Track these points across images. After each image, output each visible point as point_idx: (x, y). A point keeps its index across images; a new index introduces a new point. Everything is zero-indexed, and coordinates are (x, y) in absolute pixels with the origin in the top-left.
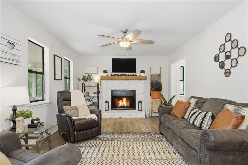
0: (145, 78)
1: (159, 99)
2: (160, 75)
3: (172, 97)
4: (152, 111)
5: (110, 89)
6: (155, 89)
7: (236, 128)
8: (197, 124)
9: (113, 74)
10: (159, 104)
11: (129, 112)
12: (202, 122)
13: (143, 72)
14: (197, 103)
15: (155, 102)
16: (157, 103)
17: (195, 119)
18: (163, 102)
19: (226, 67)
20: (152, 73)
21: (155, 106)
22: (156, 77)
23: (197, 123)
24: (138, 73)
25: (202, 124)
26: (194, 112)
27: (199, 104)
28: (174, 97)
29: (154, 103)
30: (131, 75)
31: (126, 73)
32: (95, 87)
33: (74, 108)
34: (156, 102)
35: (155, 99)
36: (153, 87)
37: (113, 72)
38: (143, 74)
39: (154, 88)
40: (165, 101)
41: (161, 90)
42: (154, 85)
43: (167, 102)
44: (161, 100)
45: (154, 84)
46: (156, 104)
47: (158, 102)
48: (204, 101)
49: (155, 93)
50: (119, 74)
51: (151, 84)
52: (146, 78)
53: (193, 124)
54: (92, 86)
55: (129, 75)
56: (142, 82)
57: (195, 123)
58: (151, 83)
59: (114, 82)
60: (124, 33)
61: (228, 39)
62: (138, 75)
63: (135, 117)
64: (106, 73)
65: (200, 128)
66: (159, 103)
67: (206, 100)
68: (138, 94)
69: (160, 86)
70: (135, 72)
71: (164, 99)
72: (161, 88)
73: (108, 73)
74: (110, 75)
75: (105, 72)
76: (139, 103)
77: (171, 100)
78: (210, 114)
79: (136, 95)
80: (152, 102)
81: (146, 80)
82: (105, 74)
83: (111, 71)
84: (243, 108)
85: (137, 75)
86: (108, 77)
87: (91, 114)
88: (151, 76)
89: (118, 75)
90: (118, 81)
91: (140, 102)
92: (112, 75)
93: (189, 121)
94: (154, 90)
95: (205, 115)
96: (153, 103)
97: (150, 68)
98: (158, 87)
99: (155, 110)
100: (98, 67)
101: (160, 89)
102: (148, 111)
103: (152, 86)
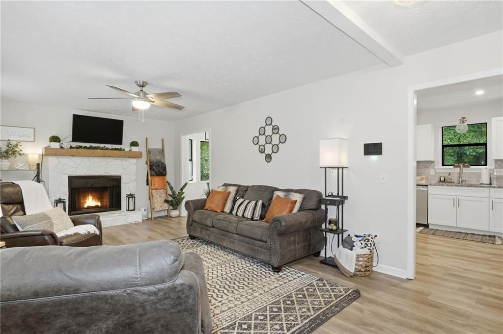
0: (138, 156)
1: (162, 190)
2: (162, 151)
3: (183, 184)
4: (154, 209)
5: (66, 174)
6: (157, 173)
7: (291, 213)
8: (247, 216)
9: (75, 144)
10: (163, 197)
11: (113, 215)
12: (254, 212)
13: (134, 144)
14: (237, 192)
15: (157, 194)
16: (160, 196)
17: (245, 210)
18: (170, 192)
19: (267, 152)
20: (151, 146)
21: (157, 201)
22: (158, 153)
23: (248, 214)
24: (125, 145)
25: (253, 214)
26: (240, 203)
27: (240, 193)
28: (186, 185)
29: (156, 196)
30: (113, 149)
31: (102, 145)
32: (30, 170)
33: (41, 218)
34: (159, 194)
35: (157, 189)
36: (153, 170)
37: (74, 140)
38: (134, 149)
39: (155, 172)
40: (174, 192)
41: (165, 175)
42: (154, 167)
43: (177, 193)
44: (165, 191)
45: (154, 165)
46: (158, 197)
47: (161, 194)
48: (245, 189)
49: (157, 180)
50: (88, 145)
51: (150, 165)
52: (142, 155)
53: (243, 216)
54: (23, 168)
55: (107, 149)
56: (134, 161)
57: (246, 215)
58: (149, 163)
59: (77, 160)
60: (140, 86)
61: (269, 123)
62: (127, 149)
63: (124, 223)
64: (58, 142)
65: (252, 219)
66: (164, 195)
67: (247, 187)
68: (124, 183)
69: (165, 169)
70: (121, 143)
71: (171, 188)
72: (166, 172)
73: (61, 142)
74: (69, 147)
75: (55, 139)
76: (130, 199)
77: (182, 189)
78: (260, 202)
79: (122, 184)
80: (152, 195)
81: (141, 158)
82: (56, 145)
83: (70, 138)
84: (292, 193)
85: (124, 150)
86: (62, 150)
87: (75, 226)
88: (149, 152)
89: (85, 147)
90: (85, 160)
91: (131, 196)
92: (71, 147)
93: (236, 214)
94: (154, 176)
95: (256, 204)
96: (154, 196)
97: (147, 138)
98: (161, 170)
99: (159, 207)
100: (34, 128)
101: (164, 173)
102: (145, 210)
103: (151, 168)
